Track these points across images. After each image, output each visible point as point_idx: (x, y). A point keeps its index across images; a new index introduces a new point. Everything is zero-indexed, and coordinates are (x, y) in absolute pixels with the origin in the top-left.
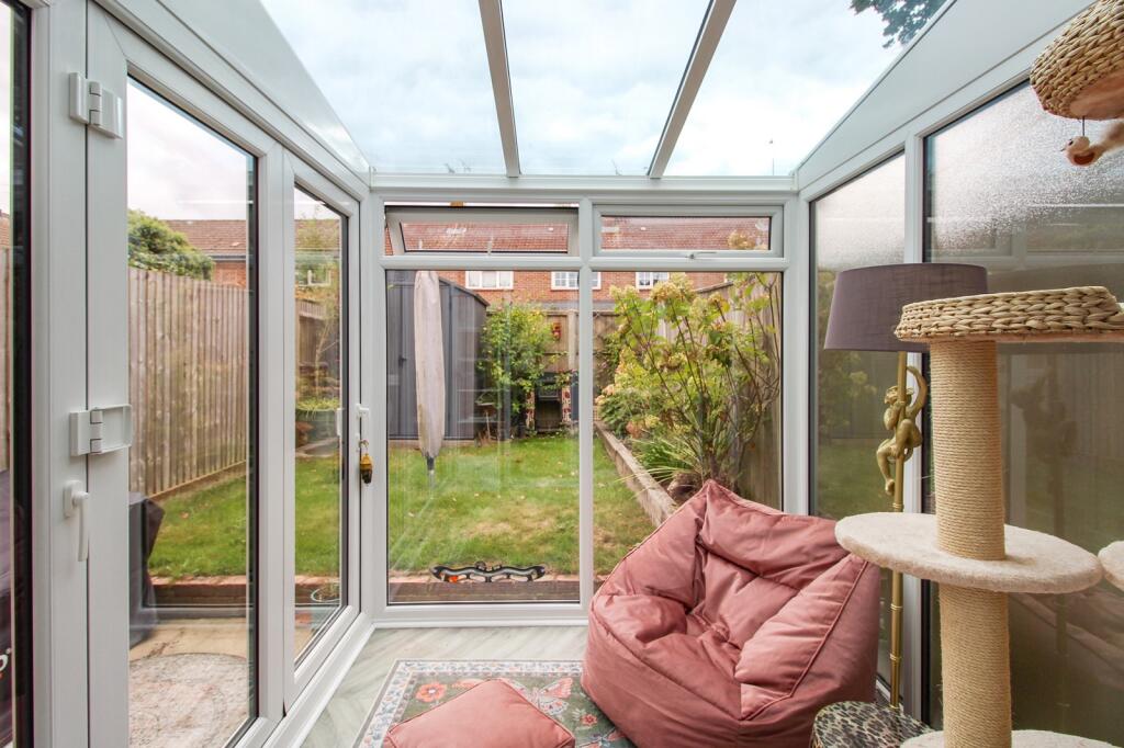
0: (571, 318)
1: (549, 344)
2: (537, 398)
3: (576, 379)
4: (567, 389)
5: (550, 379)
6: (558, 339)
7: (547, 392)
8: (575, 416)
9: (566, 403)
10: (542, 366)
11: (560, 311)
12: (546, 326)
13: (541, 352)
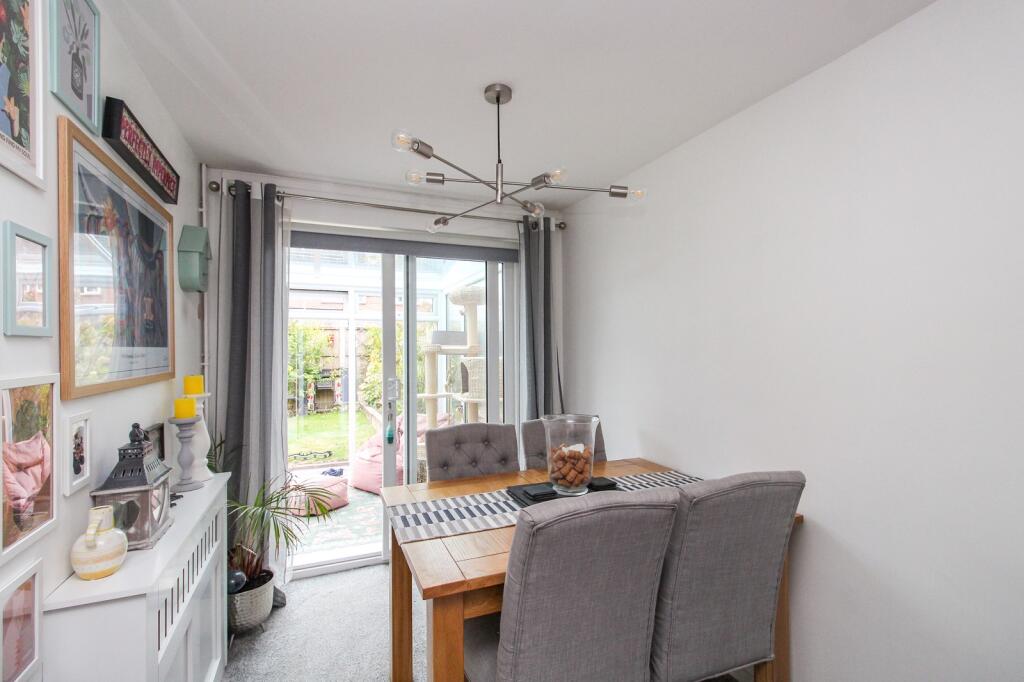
0: (342, 331)
1: (326, 350)
2: (316, 387)
3: (347, 373)
4: (338, 381)
5: (326, 374)
6: (332, 346)
7: (324, 384)
8: (346, 399)
9: (338, 391)
10: (321, 365)
11: (333, 326)
12: (323, 337)
13: (319, 356)
